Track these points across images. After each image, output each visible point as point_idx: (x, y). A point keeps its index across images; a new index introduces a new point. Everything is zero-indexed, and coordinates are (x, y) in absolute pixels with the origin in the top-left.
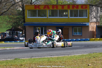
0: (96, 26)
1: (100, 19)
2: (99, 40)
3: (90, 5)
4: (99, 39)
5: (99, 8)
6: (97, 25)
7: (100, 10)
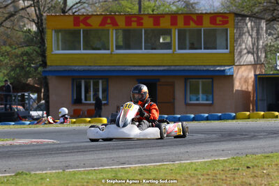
0: (255, 75)
1: (266, 57)
2: (263, 117)
3: (237, 15)
4: (262, 113)
5: (263, 24)
6: (258, 73)
7: (266, 30)
